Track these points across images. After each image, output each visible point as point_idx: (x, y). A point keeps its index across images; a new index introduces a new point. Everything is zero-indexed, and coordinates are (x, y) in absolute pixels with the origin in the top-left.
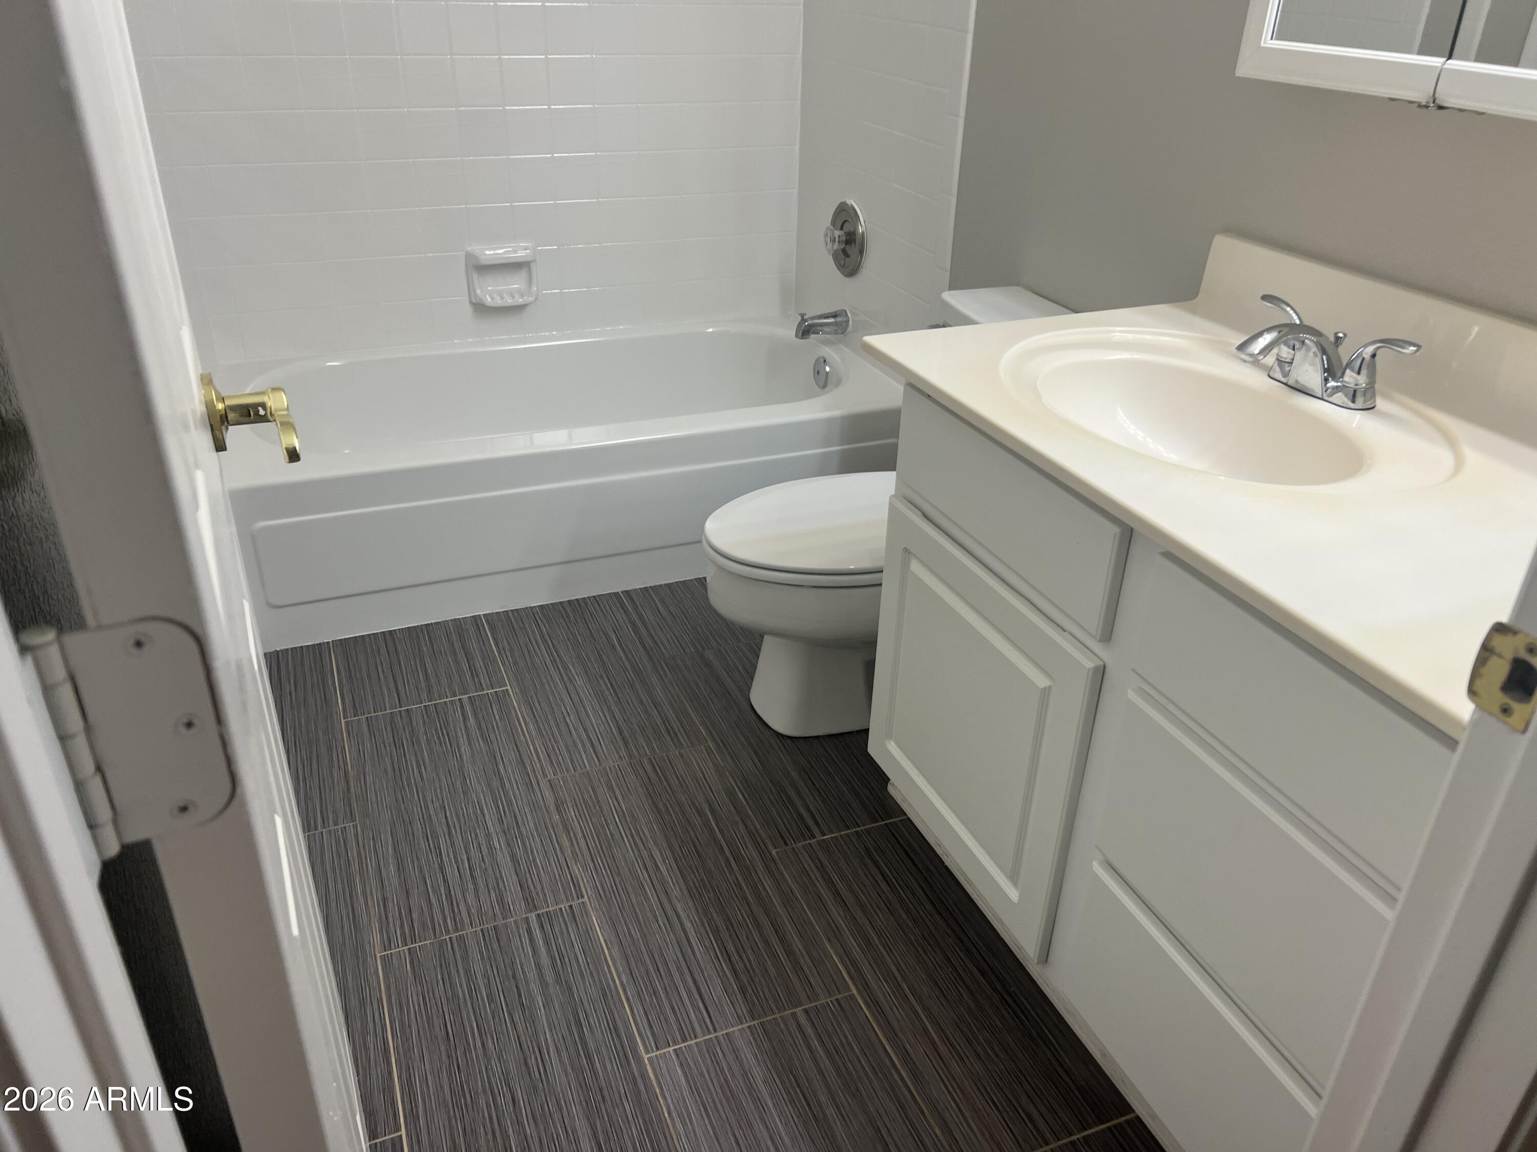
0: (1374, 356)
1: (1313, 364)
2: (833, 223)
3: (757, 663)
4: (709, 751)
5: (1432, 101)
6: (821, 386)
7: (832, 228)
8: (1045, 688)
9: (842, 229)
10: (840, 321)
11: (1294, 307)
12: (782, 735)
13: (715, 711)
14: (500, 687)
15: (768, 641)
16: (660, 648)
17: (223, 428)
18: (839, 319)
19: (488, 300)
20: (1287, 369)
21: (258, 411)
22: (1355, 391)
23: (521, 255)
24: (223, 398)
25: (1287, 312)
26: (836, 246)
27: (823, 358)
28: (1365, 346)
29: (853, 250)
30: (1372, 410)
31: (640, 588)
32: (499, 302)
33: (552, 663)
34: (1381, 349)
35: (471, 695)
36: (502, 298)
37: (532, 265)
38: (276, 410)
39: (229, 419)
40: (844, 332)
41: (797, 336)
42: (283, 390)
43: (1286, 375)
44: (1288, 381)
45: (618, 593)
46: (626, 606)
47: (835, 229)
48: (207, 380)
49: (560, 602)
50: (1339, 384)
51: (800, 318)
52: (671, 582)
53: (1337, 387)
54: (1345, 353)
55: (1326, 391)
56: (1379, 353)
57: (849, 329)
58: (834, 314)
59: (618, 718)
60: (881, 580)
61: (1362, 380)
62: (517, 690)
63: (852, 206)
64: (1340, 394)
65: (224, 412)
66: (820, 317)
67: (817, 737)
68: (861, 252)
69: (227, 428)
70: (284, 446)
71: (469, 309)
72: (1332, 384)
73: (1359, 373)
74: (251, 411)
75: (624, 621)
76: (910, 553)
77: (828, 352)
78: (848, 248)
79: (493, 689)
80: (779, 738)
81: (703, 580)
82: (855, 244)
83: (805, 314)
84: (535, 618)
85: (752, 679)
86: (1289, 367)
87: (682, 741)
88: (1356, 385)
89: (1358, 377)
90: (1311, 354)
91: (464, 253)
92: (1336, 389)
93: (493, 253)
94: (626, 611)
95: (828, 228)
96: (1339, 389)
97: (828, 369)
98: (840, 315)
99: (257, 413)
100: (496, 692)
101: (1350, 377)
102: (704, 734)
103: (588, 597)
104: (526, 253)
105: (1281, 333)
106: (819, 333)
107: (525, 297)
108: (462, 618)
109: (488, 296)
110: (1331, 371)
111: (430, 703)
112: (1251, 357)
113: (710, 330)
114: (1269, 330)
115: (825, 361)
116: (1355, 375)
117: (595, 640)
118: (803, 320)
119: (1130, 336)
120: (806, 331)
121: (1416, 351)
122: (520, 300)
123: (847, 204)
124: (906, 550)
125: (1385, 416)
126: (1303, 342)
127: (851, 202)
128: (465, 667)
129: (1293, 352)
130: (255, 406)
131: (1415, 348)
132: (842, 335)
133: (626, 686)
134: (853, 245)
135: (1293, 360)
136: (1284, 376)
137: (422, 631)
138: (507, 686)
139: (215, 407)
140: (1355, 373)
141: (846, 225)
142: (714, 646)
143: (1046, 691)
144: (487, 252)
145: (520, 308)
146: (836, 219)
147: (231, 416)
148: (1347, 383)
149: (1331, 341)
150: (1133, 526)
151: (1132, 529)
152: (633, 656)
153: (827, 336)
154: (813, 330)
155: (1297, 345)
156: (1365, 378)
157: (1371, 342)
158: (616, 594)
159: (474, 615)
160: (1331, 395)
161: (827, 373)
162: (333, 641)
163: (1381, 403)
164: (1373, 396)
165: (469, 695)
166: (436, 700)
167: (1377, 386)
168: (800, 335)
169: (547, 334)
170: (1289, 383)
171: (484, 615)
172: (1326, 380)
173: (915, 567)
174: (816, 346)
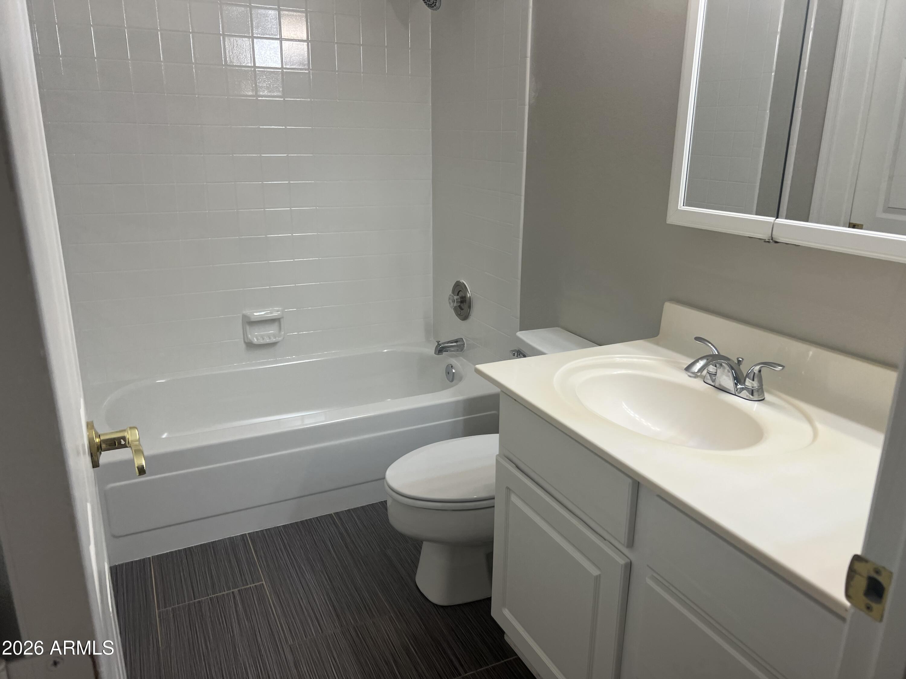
0: (760, 371)
1: (728, 376)
2: (453, 292)
3: (420, 557)
4: (392, 619)
5: (771, 238)
6: (451, 380)
7: (453, 295)
8: (597, 576)
9: (458, 295)
10: (460, 345)
11: (713, 343)
12: (436, 605)
13: (394, 591)
14: (259, 582)
15: (425, 545)
16: (358, 550)
17: (98, 453)
18: (458, 343)
19: (255, 341)
20: (714, 378)
21: (121, 442)
22: (752, 391)
23: (275, 314)
24: (99, 436)
25: (709, 346)
26: (455, 304)
27: (451, 365)
28: (756, 365)
29: (465, 306)
30: (763, 401)
31: (345, 511)
32: (262, 342)
33: (291, 564)
34: (763, 368)
35: (240, 588)
36: (263, 339)
37: (282, 320)
38: (132, 441)
39: (102, 447)
40: (462, 350)
41: (435, 353)
42: (136, 428)
43: (714, 381)
44: (715, 384)
45: (332, 514)
46: (336, 523)
47: (454, 295)
48: (90, 426)
49: (296, 522)
50: (743, 386)
51: (437, 344)
52: (364, 505)
53: (743, 388)
54: (744, 369)
55: (737, 391)
56: (763, 370)
57: (465, 348)
58: (456, 341)
59: (333, 600)
60: (494, 503)
61: (755, 384)
62: (269, 584)
63: (463, 283)
64: (745, 391)
65: (99, 444)
66: (448, 342)
67: (459, 605)
68: (470, 307)
69: (101, 453)
70: (136, 466)
71: (243, 346)
72: (739, 386)
73: (753, 380)
74: (116, 442)
75: (336, 533)
76: (510, 490)
77: (453, 361)
78: (462, 305)
79: (254, 583)
80: (435, 608)
81: (384, 503)
82: (466, 303)
83: (440, 342)
84: (280, 534)
85: (417, 568)
86: (714, 377)
87: (374, 613)
88: (753, 387)
89: (753, 382)
90: (726, 371)
91: (241, 315)
92: (742, 389)
93: (259, 314)
94: (337, 526)
95: (450, 295)
96: (744, 389)
97: (454, 371)
98: (459, 341)
99: (120, 443)
100: (255, 586)
101: (748, 383)
102: (388, 607)
103: (313, 518)
104: (279, 314)
105: (709, 360)
106: (448, 352)
107: (277, 338)
108: (235, 536)
109: (255, 339)
110: (738, 379)
111: (214, 596)
112: (693, 374)
113: (385, 351)
114: (701, 358)
115: (452, 367)
116: (751, 381)
117: (318, 547)
118: (439, 344)
119: (625, 360)
120: (440, 350)
121: (782, 369)
122: (274, 340)
123: (461, 282)
124: (508, 488)
125: (770, 404)
126: (721, 365)
127: (462, 281)
128: (237, 570)
129: (716, 368)
130: (119, 439)
131: (782, 368)
132: (461, 352)
133: (338, 577)
134: (465, 303)
135: (716, 373)
136: (713, 382)
137: (210, 547)
138: (262, 581)
139: (94, 441)
140: (751, 380)
141: (460, 292)
142: (392, 547)
143: (597, 579)
144: (255, 314)
145: (274, 344)
146: (454, 289)
147: (104, 446)
148: (747, 386)
149: (736, 363)
150: (639, 480)
151: (639, 482)
152: (342, 557)
153: (453, 352)
154: (444, 349)
155: (718, 365)
156: (757, 382)
157: (757, 364)
158: (330, 515)
159: (241, 534)
160: (740, 392)
161: (454, 373)
162: (152, 557)
163: (767, 396)
164: (763, 392)
165: (238, 589)
166: (217, 594)
167: (764, 387)
168: (437, 353)
169: (290, 357)
170: (716, 386)
171: (248, 533)
172: (736, 384)
173: (514, 498)
174: (447, 359)
